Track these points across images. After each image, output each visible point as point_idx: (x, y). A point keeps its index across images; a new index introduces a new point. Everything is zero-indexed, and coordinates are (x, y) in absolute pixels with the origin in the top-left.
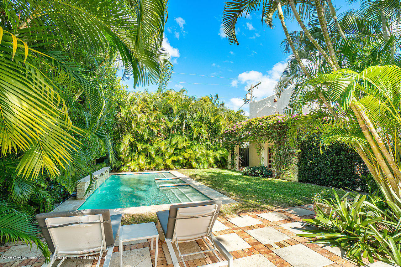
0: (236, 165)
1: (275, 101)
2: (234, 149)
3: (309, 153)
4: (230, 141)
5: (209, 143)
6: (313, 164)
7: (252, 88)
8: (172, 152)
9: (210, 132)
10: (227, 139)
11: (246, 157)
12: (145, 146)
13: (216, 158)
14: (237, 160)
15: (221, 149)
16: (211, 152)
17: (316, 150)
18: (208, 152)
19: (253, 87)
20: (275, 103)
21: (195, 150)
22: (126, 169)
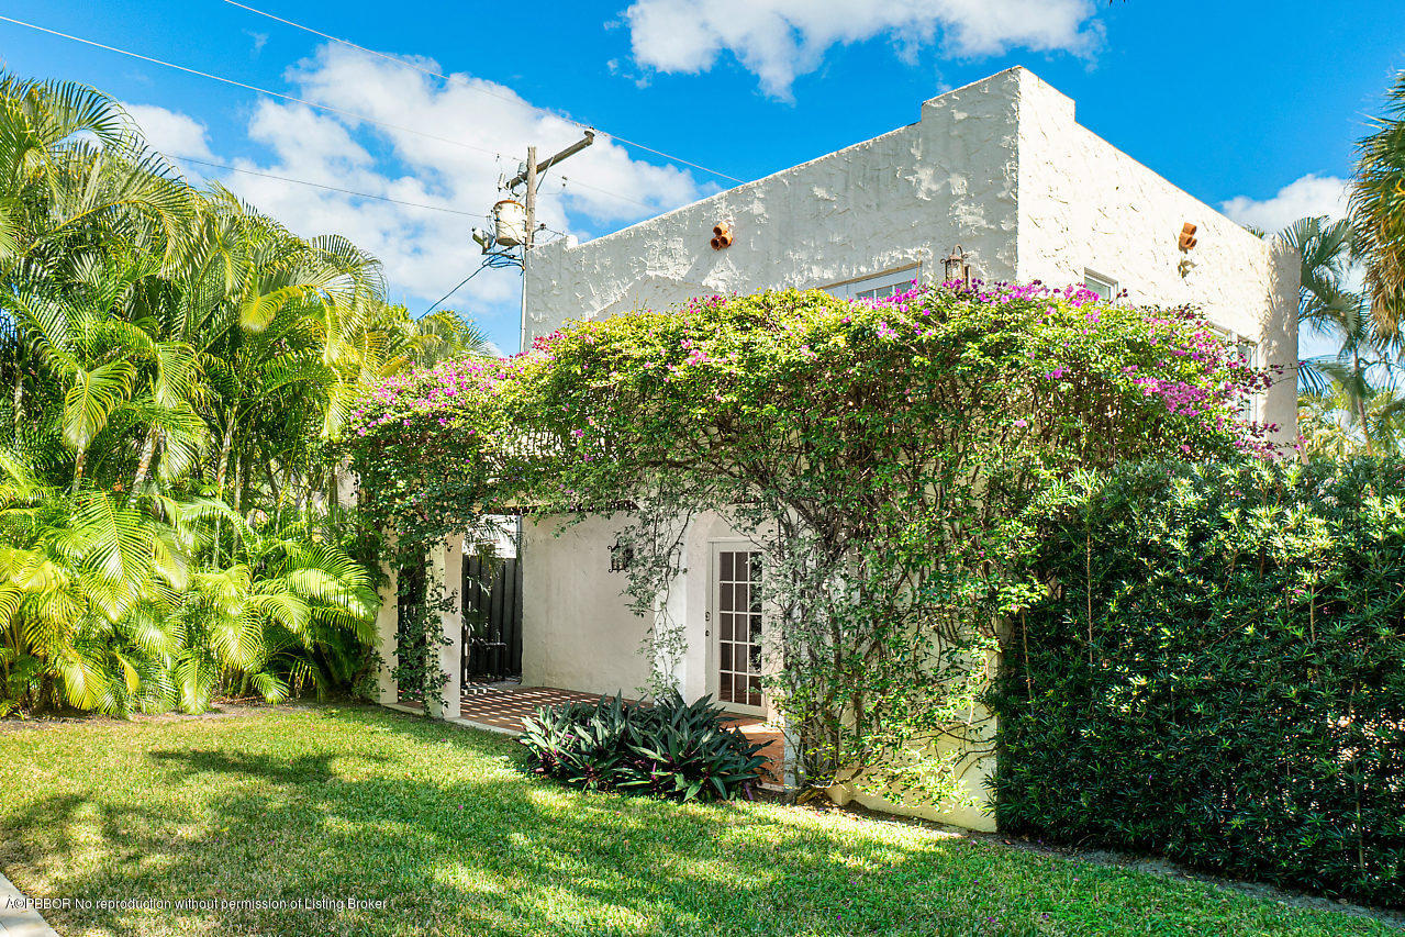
0: (445, 679)
1: (720, 242)
2: (424, 565)
3: (1113, 607)
4: (402, 496)
5: (222, 508)
6: (1157, 700)
7: (534, 169)
9: (232, 422)
10: (373, 481)
11: (497, 615)
13: (274, 631)
14: (448, 643)
15: (317, 559)
16: (229, 585)
17: (1188, 589)
18: (211, 577)
19: (542, 168)
20: (716, 254)
21: (92, 563)
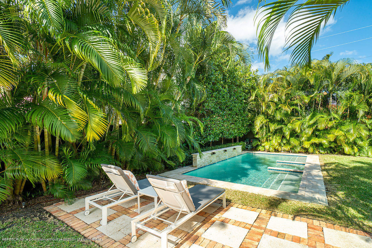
8: (310, 133)
12: (279, 126)
22: (262, 149)
